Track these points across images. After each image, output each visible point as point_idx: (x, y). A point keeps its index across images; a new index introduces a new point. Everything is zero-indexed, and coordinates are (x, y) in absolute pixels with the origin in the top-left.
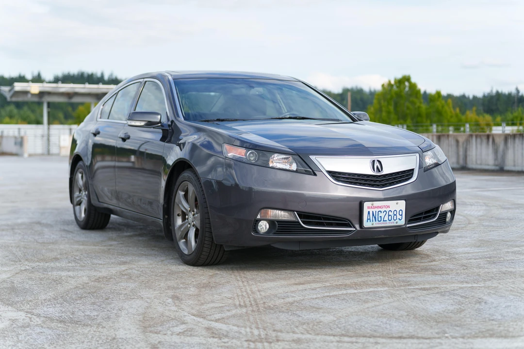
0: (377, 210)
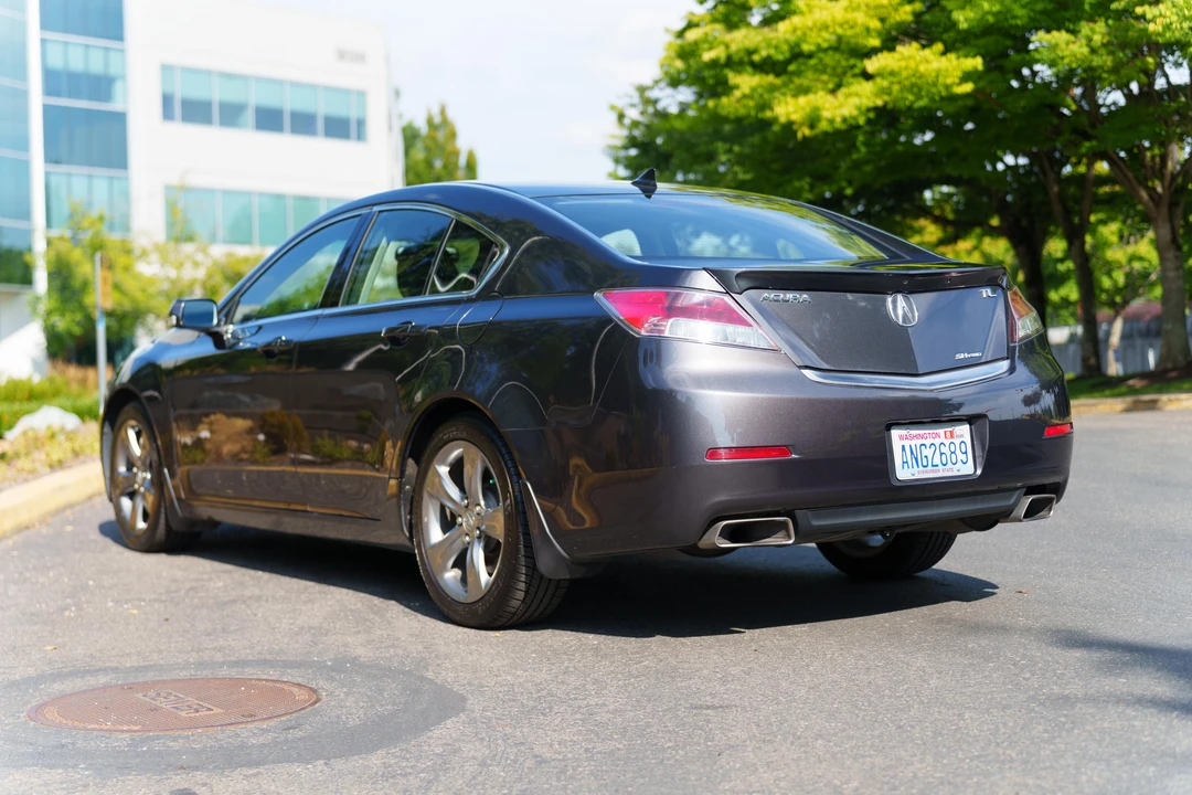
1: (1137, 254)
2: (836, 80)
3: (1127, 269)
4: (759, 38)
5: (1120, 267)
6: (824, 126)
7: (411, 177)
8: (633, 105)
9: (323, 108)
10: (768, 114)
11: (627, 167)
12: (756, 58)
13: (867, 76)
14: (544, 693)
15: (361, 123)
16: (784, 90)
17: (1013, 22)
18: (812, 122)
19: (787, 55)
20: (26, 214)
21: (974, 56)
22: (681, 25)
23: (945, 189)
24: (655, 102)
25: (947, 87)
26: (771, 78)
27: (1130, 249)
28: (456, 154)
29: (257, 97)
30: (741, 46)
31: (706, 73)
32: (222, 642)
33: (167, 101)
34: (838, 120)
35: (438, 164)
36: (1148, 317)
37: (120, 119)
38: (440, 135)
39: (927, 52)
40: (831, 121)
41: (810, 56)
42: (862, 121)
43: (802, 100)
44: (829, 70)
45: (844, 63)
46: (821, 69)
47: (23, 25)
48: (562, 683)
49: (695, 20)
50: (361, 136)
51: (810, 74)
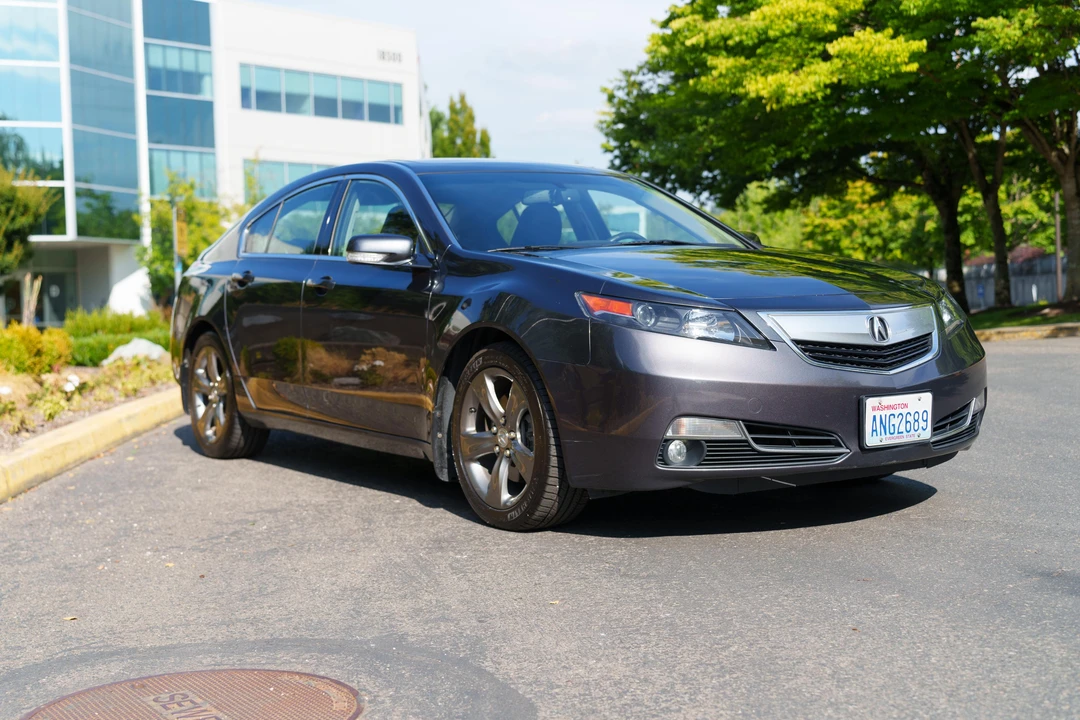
0: (888, 412)
1: (1022, 209)
2: (798, 60)
3: (1013, 220)
4: (734, 26)
5: (1009, 219)
6: (787, 100)
7: (438, 152)
8: (619, 88)
9: (368, 97)
10: (741, 90)
11: (616, 139)
12: (731, 43)
13: (826, 57)
14: (627, 698)
15: (398, 109)
16: (754, 70)
17: (957, 8)
18: (778, 96)
19: (756, 41)
20: (134, 183)
21: (921, 39)
22: (666, 16)
23: (880, 154)
24: (641, 84)
25: (897, 65)
26: (742, 60)
27: (1016, 204)
28: (474, 133)
29: (315, 89)
30: (718, 33)
31: (687, 57)
32: (257, 612)
33: (245, 93)
34: (800, 95)
35: (459, 141)
36: (1021, 259)
37: (208, 107)
38: (461, 119)
39: (879, 35)
40: (795, 96)
41: (775, 41)
42: (820, 95)
43: (771, 78)
44: (792, 53)
45: (805, 46)
46: (785, 51)
47: (130, 31)
48: (646, 680)
49: (678, 11)
50: (398, 121)
51: (776, 56)
